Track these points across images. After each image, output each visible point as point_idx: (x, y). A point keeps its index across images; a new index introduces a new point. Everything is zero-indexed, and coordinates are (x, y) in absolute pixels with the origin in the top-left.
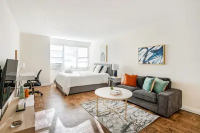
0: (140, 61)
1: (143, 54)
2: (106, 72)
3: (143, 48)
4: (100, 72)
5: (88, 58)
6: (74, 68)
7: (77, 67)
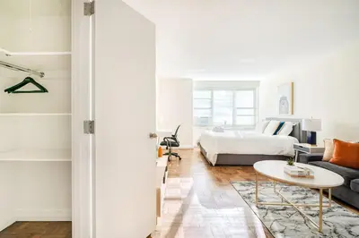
2: (290, 135)
4: (275, 134)
5: (255, 108)
6: (229, 126)
7: (234, 125)
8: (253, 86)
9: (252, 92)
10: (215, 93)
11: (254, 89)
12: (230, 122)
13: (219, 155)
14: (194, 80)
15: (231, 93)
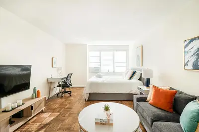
0: (186, 64)
1: (193, 51)
2: (139, 80)
3: (192, 40)
4: (130, 79)
5: (127, 62)
6: (111, 73)
7: (114, 72)
8: (125, 49)
9: (125, 52)
10: (102, 52)
11: (126, 50)
12: (112, 71)
13: (90, 94)
14: (88, 44)
15: (112, 52)
